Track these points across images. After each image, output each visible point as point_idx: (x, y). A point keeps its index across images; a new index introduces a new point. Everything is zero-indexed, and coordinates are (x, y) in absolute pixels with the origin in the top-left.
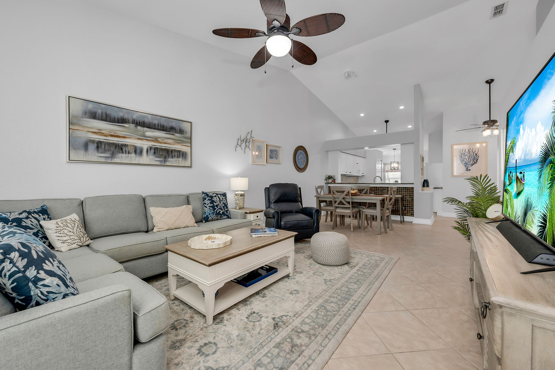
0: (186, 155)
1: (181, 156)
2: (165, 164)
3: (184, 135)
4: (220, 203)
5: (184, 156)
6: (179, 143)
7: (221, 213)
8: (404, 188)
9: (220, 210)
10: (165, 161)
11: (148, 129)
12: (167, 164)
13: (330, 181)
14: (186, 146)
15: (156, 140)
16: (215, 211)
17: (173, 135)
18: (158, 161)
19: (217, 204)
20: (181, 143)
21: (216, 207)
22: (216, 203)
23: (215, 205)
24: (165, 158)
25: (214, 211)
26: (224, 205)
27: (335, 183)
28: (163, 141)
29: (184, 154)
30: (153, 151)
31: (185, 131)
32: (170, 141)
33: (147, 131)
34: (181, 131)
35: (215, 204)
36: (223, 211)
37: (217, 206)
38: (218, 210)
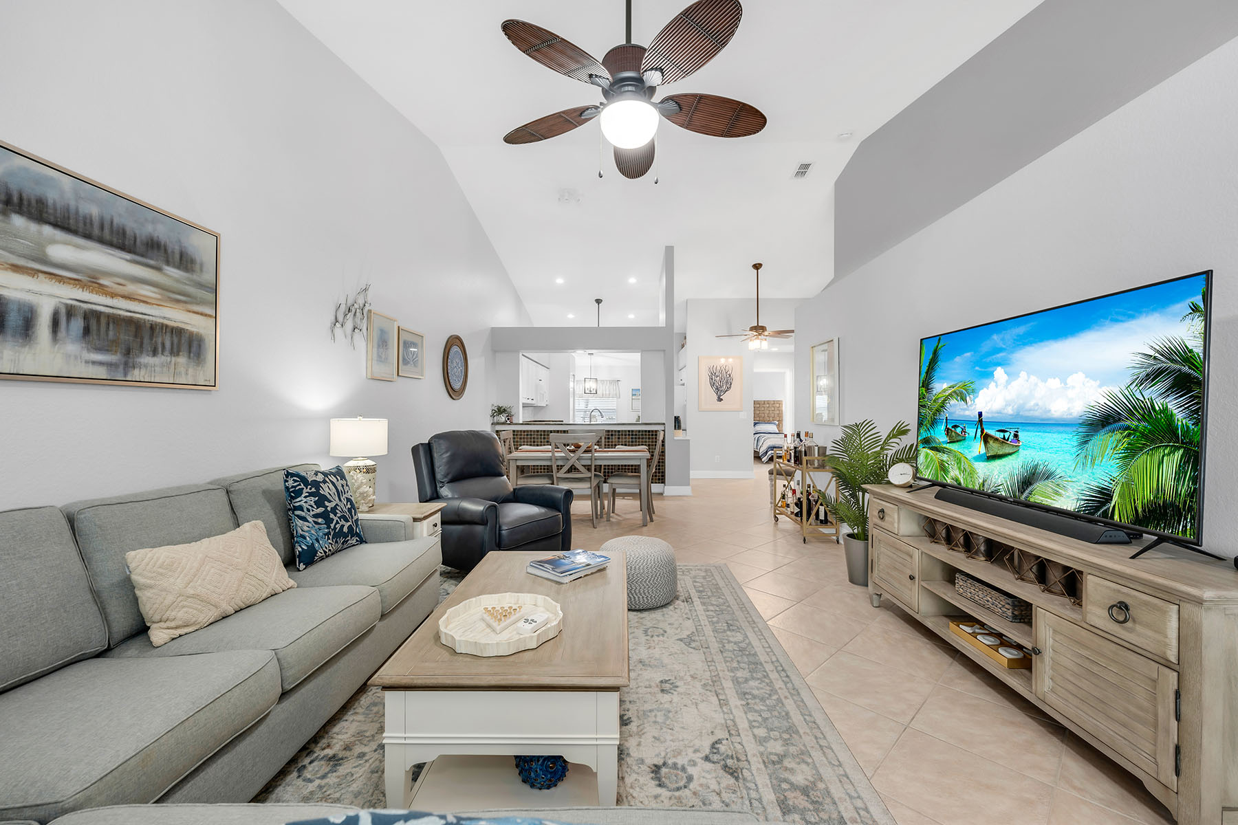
0: (200, 346)
1: (185, 347)
2: (125, 375)
3: (195, 277)
4: (340, 500)
5: (194, 349)
6: (178, 301)
7: (345, 529)
8: (646, 431)
9: (343, 522)
10: (128, 366)
11: (59, 234)
12: (136, 374)
13: (503, 418)
14: (202, 314)
15: (91, 279)
16: (332, 526)
17: (159, 269)
18: (101, 363)
19: (333, 505)
20: (185, 302)
21: (332, 516)
22: (330, 501)
23: (329, 509)
24: (128, 352)
25: (329, 527)
26: (349, 506)
27: (511, 423)
28: (119, 289)
29: (195, 344)
30: (77, 324)
31: (198, 261)
32: (145, 291)
33: (53, 241)
34: (185, 261)
35: (330, 505)
36: (349, 524)
37: (334, 510)
38: (337, 523)
